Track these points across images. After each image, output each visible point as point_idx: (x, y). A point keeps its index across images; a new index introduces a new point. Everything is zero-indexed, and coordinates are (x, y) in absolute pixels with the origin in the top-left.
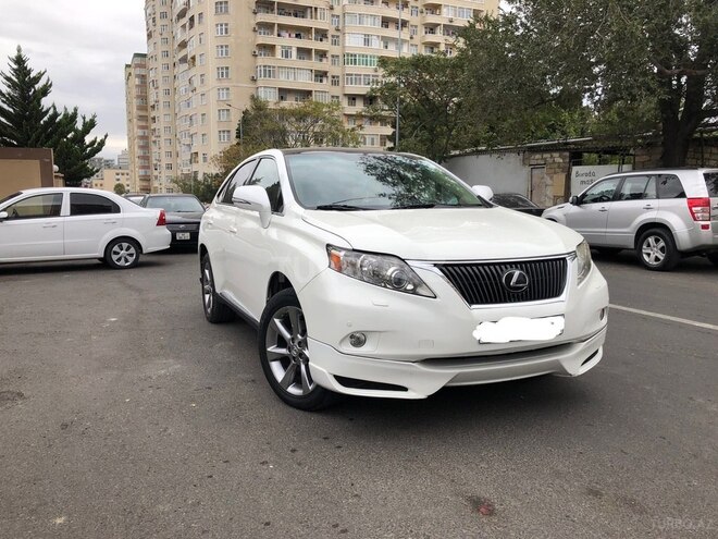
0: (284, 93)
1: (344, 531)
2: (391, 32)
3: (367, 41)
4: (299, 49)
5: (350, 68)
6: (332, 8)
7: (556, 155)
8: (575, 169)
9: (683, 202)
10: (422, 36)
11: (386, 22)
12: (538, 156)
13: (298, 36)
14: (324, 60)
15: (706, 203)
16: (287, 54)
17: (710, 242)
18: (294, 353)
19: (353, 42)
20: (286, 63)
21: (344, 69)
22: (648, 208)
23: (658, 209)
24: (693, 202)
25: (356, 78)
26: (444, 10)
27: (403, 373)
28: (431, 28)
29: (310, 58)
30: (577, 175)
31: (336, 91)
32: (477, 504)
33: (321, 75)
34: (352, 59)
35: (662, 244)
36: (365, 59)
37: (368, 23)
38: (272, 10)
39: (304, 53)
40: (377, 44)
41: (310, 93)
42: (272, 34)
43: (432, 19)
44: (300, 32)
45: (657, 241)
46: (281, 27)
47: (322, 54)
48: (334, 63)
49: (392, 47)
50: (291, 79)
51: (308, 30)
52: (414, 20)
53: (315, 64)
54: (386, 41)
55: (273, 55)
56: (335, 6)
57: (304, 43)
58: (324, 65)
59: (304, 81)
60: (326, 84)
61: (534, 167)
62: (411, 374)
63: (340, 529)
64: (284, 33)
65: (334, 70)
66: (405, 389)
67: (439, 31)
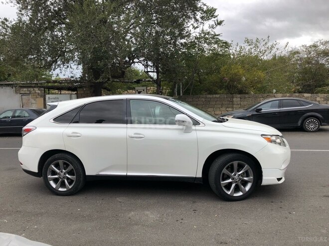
7: (36, 89)
12: (25, 89)
30: (49, 98)
61: (23, 94)
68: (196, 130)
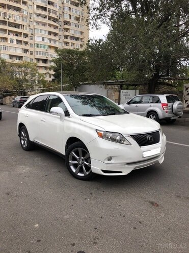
0: (11, 57)
1: (124, 216)
2: (52, 37)
3: (43, 40)
4: (17, 40)
5: (37, 49)
6: (29, 26)
7: (116, 86)
8: (122, 91)
9: (160, 105)
10: (63, 39)
11: (50, 33)
12: (110, 86)
13: (16, 35)
14: (27, 45)
15: (167, 105)
16: (12, 42)
17: (168, 117)
18: (80, 163)
19: (38, 40)
20: (12, 45)
21: (34, 49)
22: (150, 106)
23: (154, 106)
24: (163, 105)
25: (39, 53)
26: (71, 31)
27: (121, 168)
28: (66, 37)
29: (22, 44)
30: (122, 93)
31: (32, 57)
32: (152, 203)
33: (26, 51)
34: (37, 45)
35: (155, 117)
36: (43, 46)
37: (43, 33)
38: (6, 24)
39: (19, 42)
40: (47, 41)
41: (22, 57)
42: (6, 33)
43: (66, 33)
44: (17, 34)
45: (153, 116)
46: (10, 31)
47: (26, 43)
48: (31, 47)
49: (52, 42)
50: (14, 51)
51: (21, 33)
52: (60, 33)
53: (23, 46)
54: (50, 40)
55: (7, 42)
56: (31, 25)
57: (19, 38)
58: (27, 47)
59: (19, 53)
60: (28, 54)
61: (109, 90)
62: (124, 168)
63: (122, 216)
64: (11, 34)
65: (31, 49)
66: (121, 172)
67: (69, 38)
68: (66, 120)
